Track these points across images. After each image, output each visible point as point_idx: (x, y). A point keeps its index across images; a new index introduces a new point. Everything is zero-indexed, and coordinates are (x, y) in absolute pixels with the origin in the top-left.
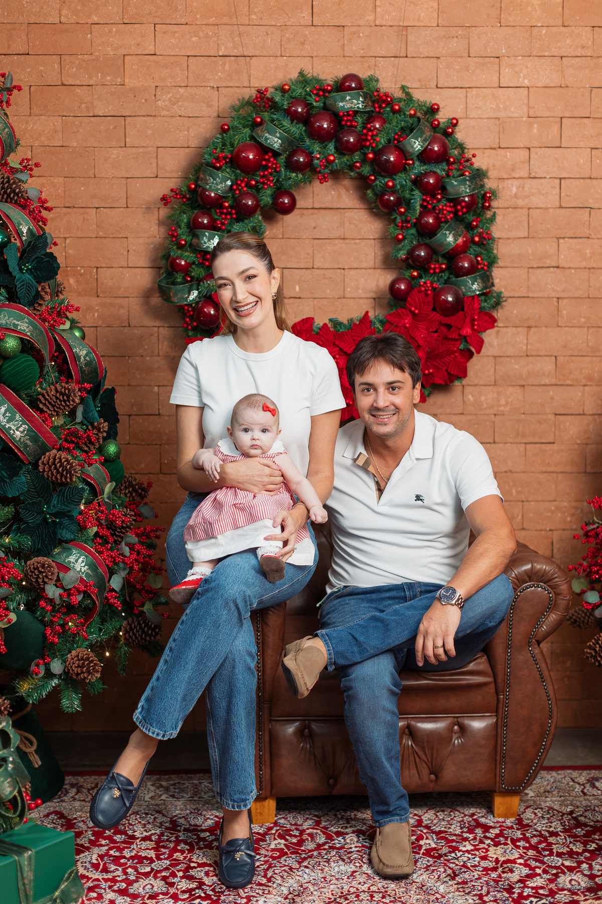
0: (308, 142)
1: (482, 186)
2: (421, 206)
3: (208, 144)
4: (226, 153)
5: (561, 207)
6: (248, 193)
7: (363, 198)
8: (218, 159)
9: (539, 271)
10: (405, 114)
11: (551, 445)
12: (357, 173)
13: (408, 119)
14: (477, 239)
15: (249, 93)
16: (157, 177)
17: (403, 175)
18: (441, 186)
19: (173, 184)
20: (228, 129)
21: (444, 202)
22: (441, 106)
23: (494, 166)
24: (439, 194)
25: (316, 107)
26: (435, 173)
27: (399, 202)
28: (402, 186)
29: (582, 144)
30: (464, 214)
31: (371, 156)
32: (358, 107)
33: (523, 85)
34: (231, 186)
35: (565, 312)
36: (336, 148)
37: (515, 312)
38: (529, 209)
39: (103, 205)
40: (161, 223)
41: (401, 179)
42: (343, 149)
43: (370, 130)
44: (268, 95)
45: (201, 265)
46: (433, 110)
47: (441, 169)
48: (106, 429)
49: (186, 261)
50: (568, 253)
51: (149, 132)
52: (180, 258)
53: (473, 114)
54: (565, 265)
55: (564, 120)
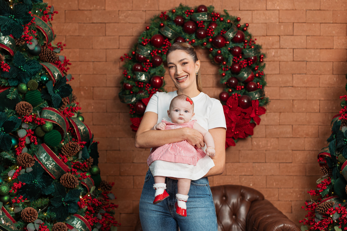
0: (183, 34)
1: (259, 53)
2: (233, 61)
3: (140, 35)
4: (148, 39)
5: (294, 61)
6: (158, 56)
7: (208, 57)
8: (144, 41)
9: (284, 88)
10: (225, 22)
11: (291, 164)
12: (205, 47)
13: (227, 24)
14: (257, 75)
15: (158, 13)
16: (119, 48)
17: (224, 48)
18: (241, 53)
19: (126, 51)
20: (149, 29)
21: (243, 59)
22: (241, 18)
23: (264, 43)
24: (240, 56)
25: (187, 19)
26: (239, 47)
27: (223, 59)
28: (224, 53)
29: (302, 34)
30: (251, 64)
31: (211, 40)
32: (205, 19)
33: (277, 9)
34: (150, 53)
35: (296, 106)
36: (196, 36)
37: (274, 106)
38: (280, 62)
39: (96, 60)
40: (120, 68)
41: (224, 50)
42: (199, 37)
43: (210, 29)
44: (166, 14)
45: (137, 86)
46: (238, 20)
47: (241, 46)
48: (92, 161)
49: (131, 85)
50: (297, 81)
51: (116, 30)
52: (128, 83)
53: (255, 21)
54: (296, 86)
55: (295, 24)
